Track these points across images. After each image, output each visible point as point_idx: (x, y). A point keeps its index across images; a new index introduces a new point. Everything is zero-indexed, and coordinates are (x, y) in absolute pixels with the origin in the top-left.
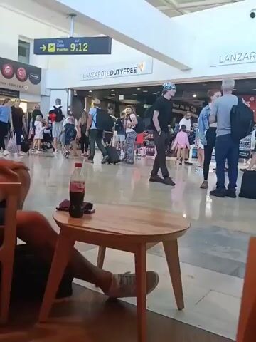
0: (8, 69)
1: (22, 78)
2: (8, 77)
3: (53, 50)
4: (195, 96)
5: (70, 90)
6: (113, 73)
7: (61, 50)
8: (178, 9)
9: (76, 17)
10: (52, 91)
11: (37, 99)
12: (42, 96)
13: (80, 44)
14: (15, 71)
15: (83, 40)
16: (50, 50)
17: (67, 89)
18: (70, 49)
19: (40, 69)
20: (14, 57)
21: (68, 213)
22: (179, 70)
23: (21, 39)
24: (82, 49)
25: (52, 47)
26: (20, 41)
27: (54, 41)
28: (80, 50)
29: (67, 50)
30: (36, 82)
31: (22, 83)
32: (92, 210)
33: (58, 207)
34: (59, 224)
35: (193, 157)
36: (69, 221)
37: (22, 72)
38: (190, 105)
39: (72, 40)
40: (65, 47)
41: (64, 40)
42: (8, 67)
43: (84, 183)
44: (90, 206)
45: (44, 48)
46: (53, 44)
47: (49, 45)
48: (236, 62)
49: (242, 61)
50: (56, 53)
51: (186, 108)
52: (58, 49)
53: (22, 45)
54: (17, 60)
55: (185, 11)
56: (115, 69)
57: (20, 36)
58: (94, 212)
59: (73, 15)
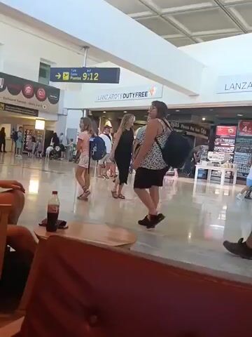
0: (28, 89)
1: (41, 98)
2: (29, 96)
3: (67, 78)
4: (204, 119)
5: (85, 111)
6: (125, 96)
7: (74, 78)
8: (191, 37)
9: (89, 50)
10: (69, 111)
11: (54, 118)
12: (59, 115)
13: (91, 74)
14: (35, 91)
15: (94, 70)
16: (64, 78)
17: (83, 110)
18: (82, 78)
19: (59, 90)
20: (35, 78)
21: (45, 228)
22: (187, 96)
23: (42, 62)
24: (93, 78)
25: (66, 75)
26: (41, 64)
27: (69, 70)
28: (91, 79)
29: (80, 79)
30: (55, 101)
31: (40, 103)
32: (66, 226)
33: (41, 223)
34: (38, 237)
35: (198, 178)
36: (46, 234)
37: (41, 93)
38: (200, 128)
39: (84, 69)
40: (78, 76)
41: (78, 69)
42: (29, 88)
43: (58, 206)
44: (64, 223)
45: (59, 76)
46: (68, 73)
47: (64, 73)
48: (241, 90)
49: (247, 90)
50: (70, 81)
51: (196, 130)
52: (71, 77)
53: (43, 67)
54: (37, 81)
55: (198, 39)
56: (127, 93)
57: (41, 59)
58: (67, 228)
59: (86, 47)
